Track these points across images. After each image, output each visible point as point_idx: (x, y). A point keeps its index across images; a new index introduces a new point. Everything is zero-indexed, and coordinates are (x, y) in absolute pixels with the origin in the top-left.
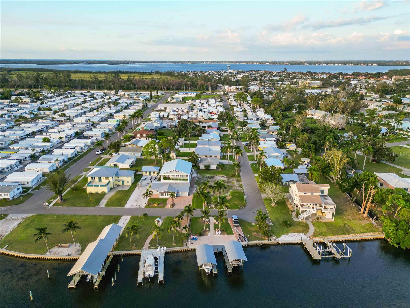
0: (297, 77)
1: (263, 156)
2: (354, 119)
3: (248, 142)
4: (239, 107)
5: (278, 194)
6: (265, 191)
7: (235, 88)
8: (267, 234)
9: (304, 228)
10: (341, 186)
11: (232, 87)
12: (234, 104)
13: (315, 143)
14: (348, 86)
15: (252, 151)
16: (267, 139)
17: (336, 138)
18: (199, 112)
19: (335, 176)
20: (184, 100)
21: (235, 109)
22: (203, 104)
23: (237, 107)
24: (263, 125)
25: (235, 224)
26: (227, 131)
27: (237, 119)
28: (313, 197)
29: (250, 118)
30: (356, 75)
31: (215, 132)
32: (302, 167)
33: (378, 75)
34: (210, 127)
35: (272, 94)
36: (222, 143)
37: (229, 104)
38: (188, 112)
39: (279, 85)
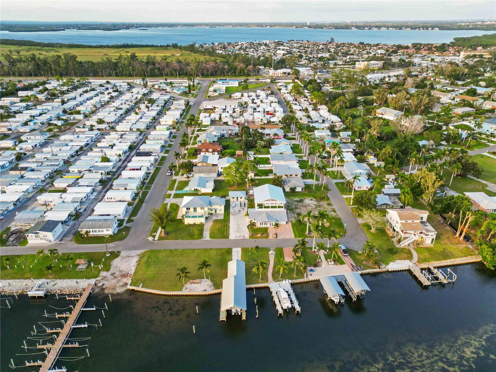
0: (349, 53)
4: (297, 103)
6: (361, 217)
7: (282, 73)
8: (377, 263)
9: (408, 254)
10: (433, 208)
11: (278, 70)
12: (290, 98)
14: (412, 66)
16: (343, 150)
18: (254, 112)
20: (228, 93)
21: (294, 107)
22: (253, 99)
24: (333, 130)
25: (345, 254)
27: (301, 122)
29: (314, 120)
30: (417, 48)
31: (284, 142)
32: (389, 186)
33: (443, 48)
34: (275, 135)
35: (328, 82)
36: (296, 156)
37: (282, 98)
38: (240, 112)
39: (332, 66)
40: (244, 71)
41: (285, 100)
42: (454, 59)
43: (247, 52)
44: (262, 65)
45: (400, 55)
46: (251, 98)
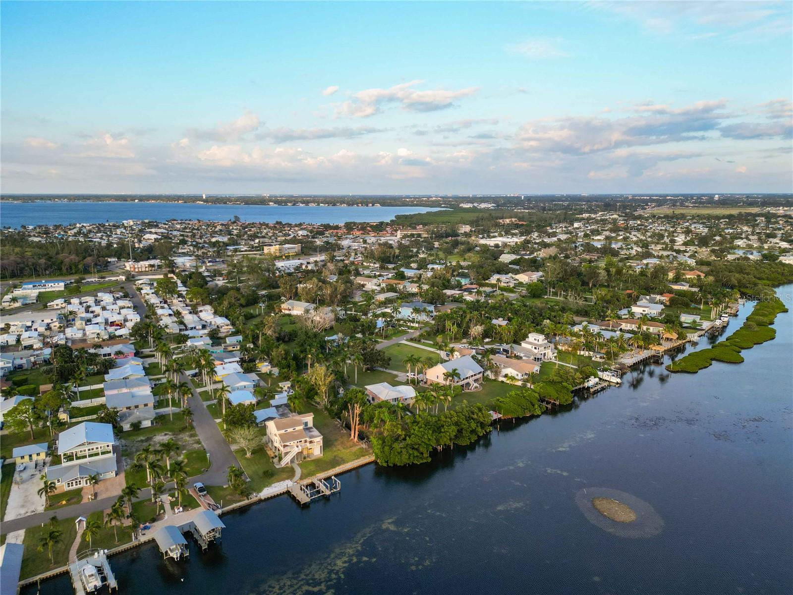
0: (259, 235)
1: (226, 392)
2: (346, 311)
3: (197, 370)
4: (166, 306)
5: (252, 439)
6: (234, 441)
7: (147, 266)
8: (246, 494)
9: (289, 472)
10: (330, 411)
11: (141, 263)
12: (154, 300)
13: (295, 358)
14: (339, 250)
15: (204, 385)
16: (226, 361)
17: (322, 346)
18: (86, 325)
19: (323, 400)
20: (42, 302)
21: (159, 312)
22: (89, 307)
23: (162, 308)
24: (215, 337)
25: (201, 494)
26: (153, 356)
27: (168, 331)
28: (296, 433)
29: (190, 326)
30: (350, 227)
31: (133, 362)
32: (281, 395)
33: (379, 228)
34: (119, 353)
35: (221, 275)
36: (150, 380)
37: (143, 301)
38: (60, 327)
39: (230, 253)
40: (76, 266)
41: (147, 304)
42: (390, 240)
43: (90, 238)
44: (114, 256)
45: (327, 237)
46: (85, 304)
